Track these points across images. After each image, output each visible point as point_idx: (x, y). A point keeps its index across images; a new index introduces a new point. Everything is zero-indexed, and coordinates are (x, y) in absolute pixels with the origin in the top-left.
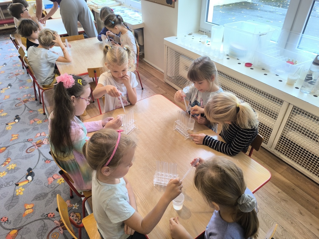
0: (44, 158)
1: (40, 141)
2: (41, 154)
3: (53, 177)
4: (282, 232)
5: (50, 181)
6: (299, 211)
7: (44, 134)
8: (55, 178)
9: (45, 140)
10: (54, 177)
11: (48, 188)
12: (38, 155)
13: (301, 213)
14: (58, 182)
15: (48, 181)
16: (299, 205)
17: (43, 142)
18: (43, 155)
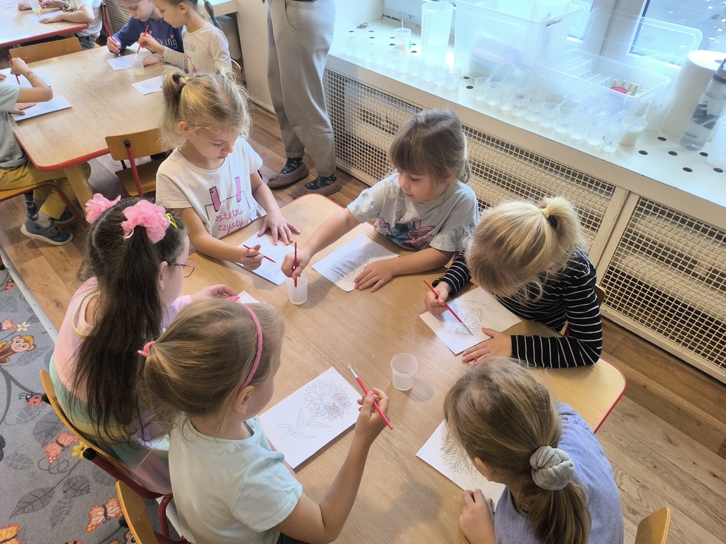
0: (23, 391)
1: (4, 346)
2: (12, 383)
3: (57, 442)
4: (638, 493)
5: (53, 453)
6: (665, 437)
7: (10, 325)
8: (64, 444)
9: (15, 340)
10: (62, 441)
11: (50, 475)
12: (5, 385)
13: (670, 441)
14: (74, 454)
15: (45, 455)
16: (663, 422)
17: (13, 348)
18: (17, 384)
